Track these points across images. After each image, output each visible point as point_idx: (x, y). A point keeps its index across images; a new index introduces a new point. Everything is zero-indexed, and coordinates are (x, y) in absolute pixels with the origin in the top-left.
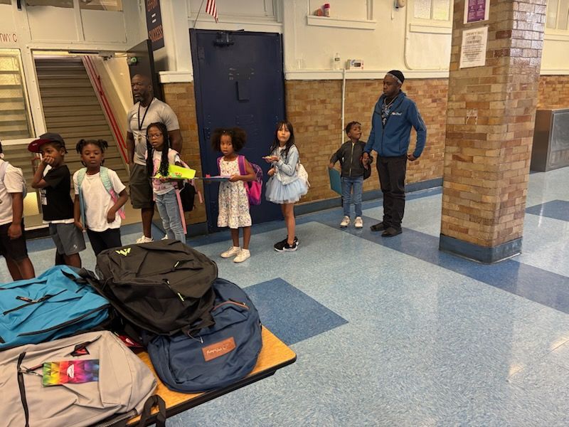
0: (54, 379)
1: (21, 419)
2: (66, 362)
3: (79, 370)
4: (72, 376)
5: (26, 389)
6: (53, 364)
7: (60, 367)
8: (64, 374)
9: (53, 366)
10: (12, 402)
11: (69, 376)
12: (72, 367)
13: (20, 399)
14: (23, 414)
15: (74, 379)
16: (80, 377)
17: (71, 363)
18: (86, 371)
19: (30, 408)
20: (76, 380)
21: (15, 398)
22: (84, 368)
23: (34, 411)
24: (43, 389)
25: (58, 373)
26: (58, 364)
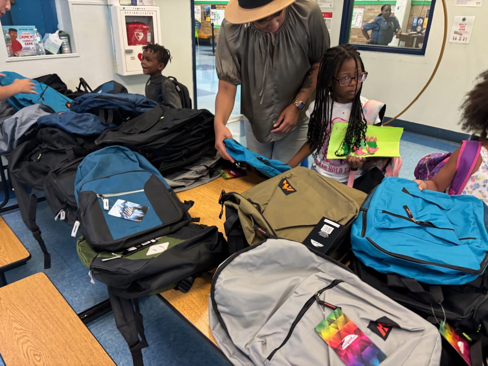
0: (329, 333)
1: (279, 339)
2: (355, 326)
3: (358, 347)
4: (345, 346)
5: (303, 318)
6: (342, 316)
7: (346, 326)
8: (340, 336)
9: (341, 318)
10: (287, 318)
11: (342, 344)
12: (354, 337)
13: (292, 321)
14: (284, 336)
15: (343, 351)
16: (350, 356)
17: (357, 331)
18: (361, 355)
19: (292, 338)
20: (343, 354)
21: (291, 317)
22: (362, 350)
23: (291, 344)
24: (313, 332)
25: (338, 331)
26: (346, 320)
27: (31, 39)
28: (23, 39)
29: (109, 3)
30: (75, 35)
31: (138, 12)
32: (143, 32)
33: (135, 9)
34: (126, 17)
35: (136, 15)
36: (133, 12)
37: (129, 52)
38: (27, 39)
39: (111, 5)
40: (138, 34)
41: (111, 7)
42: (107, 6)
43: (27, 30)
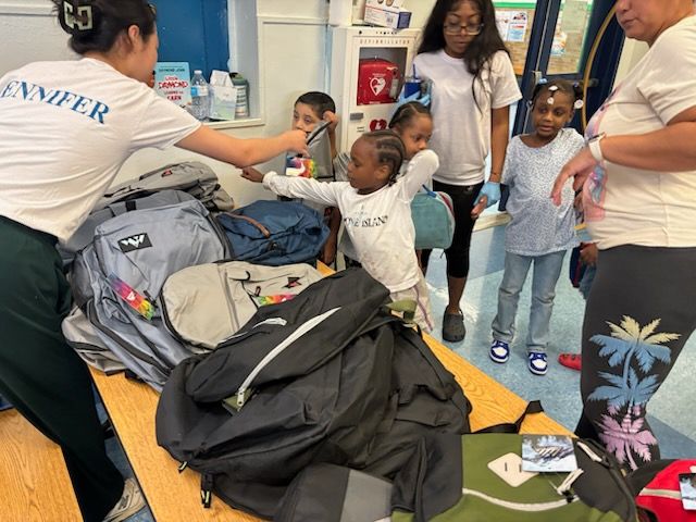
27: (180, 89)
28: (165, 89)
29: (331, 22)
30: (261, 84)
31: (384, 39)
32: (385, 78)
33: (379, 34)
34: (361, 49)
35: (379, 45)
36: (375, 39)
37: (357, 117)
38: (171, 89)
39: (334, 26)
40: (375, 83)
41: (335, 29)
42: (324, 28)
43: (173, 70)
